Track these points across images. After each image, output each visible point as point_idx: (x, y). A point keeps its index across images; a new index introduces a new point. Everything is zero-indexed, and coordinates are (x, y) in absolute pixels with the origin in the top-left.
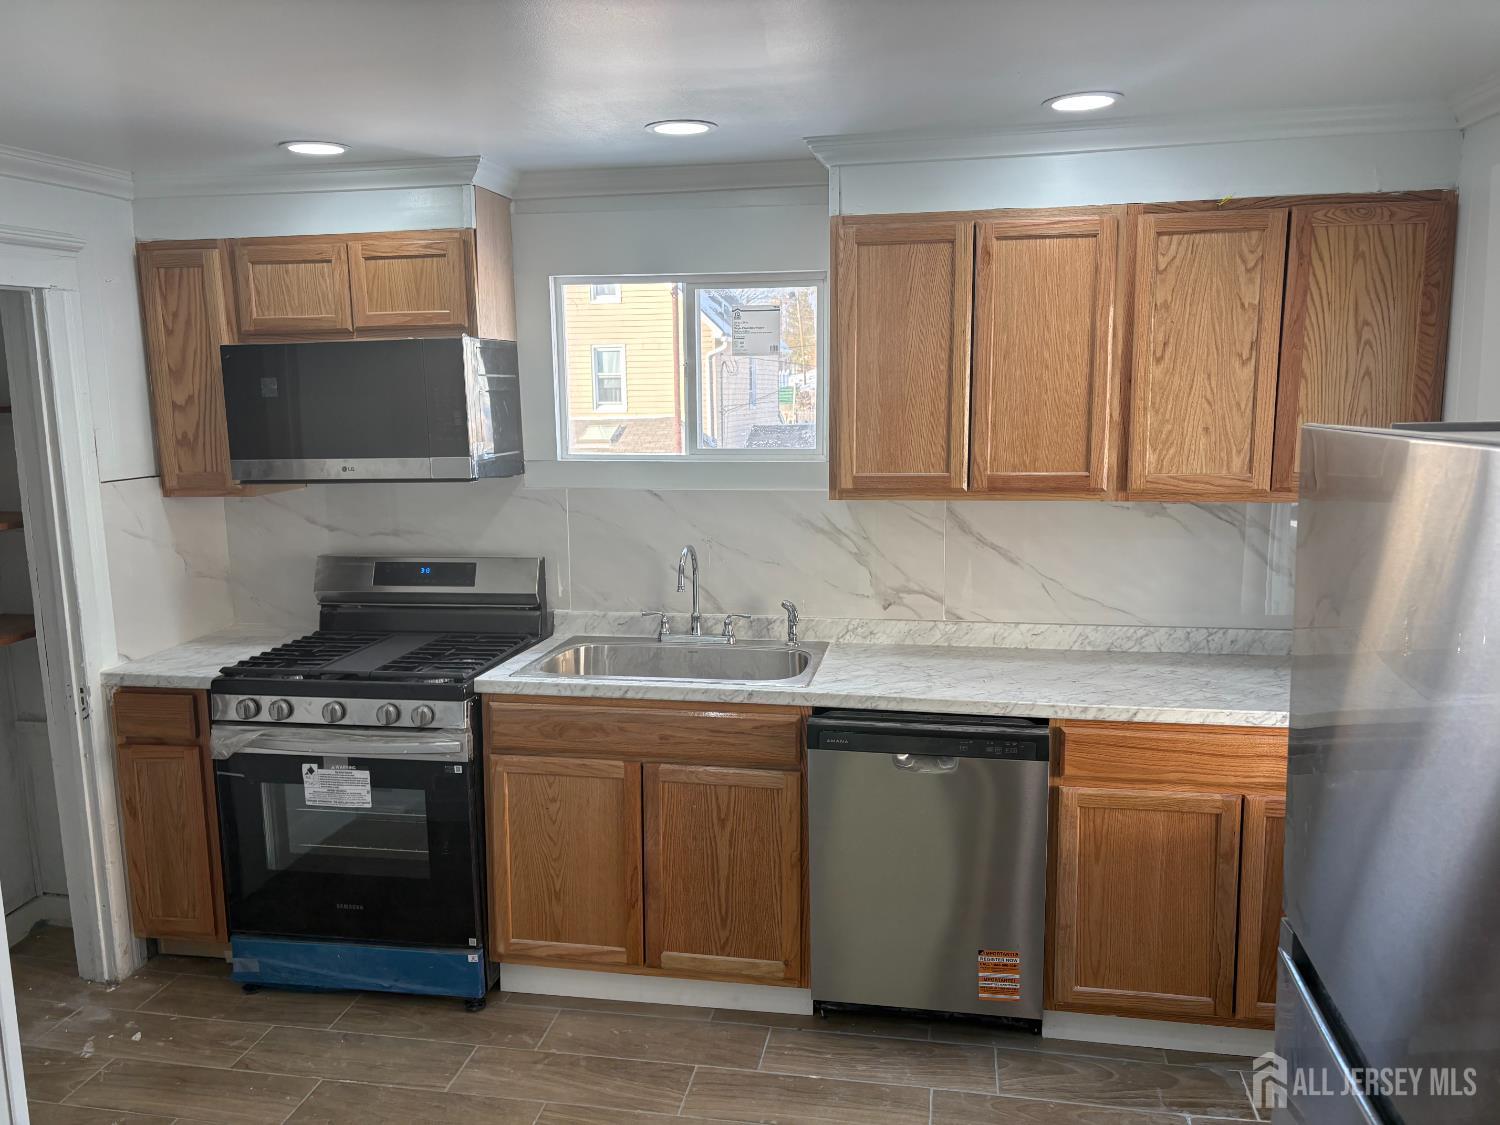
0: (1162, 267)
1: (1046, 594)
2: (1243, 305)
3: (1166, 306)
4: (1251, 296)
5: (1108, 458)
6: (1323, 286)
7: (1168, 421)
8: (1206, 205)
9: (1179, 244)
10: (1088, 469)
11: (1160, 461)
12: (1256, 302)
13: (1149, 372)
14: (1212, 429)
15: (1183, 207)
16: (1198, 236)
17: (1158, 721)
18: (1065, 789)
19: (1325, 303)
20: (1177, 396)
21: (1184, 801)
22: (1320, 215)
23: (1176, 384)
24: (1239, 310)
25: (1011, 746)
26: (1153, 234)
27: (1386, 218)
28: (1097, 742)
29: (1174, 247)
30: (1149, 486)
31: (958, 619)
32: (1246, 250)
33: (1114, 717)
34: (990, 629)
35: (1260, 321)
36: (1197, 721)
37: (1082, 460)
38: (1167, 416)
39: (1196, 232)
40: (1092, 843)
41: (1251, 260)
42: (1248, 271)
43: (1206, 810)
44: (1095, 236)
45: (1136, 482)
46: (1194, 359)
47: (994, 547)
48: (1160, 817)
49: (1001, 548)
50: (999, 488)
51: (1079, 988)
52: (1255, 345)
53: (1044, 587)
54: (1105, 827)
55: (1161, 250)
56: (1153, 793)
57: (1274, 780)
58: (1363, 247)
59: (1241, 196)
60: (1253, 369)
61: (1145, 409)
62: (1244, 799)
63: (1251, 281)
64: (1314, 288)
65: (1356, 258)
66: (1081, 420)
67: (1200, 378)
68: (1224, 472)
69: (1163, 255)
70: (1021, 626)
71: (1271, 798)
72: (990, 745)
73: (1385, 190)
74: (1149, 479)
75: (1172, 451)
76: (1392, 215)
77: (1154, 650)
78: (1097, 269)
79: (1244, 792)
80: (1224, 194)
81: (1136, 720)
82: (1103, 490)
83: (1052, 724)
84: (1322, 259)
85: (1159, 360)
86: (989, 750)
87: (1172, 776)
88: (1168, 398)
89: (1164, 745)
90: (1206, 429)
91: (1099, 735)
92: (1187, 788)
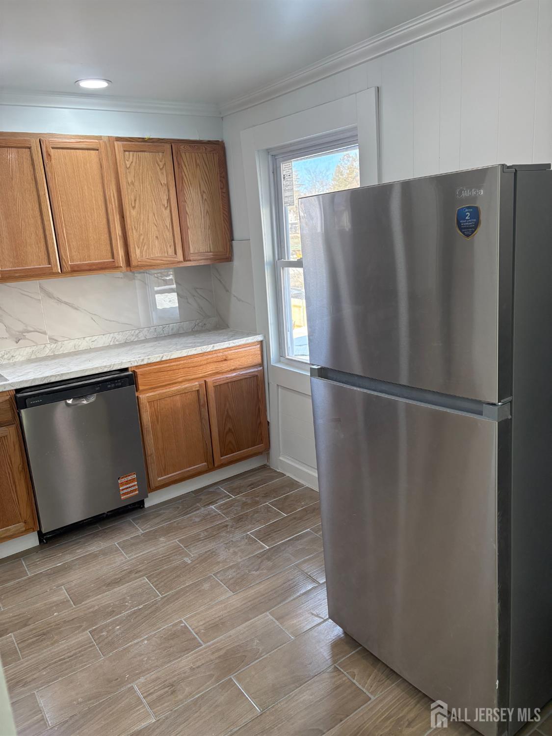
0: (128, 166)
1: (93, 322)
2: (161, 184)
3: (133, 183)
4: (164, 181)
5: (121, 253)
6: (187, 176)
7: (142, 234)
8: (140, 140)
9: (133, 156)
10: (113, 258)
11: (141, 252)
12: (166, 183)
13: (131, 214)
14: (159, 237)
15: (131, 140)
16: (140, 153)
17: (171, 358)
18: (140, 396)
19: (190, 184)
20: (143, 223)
21: (186, 388)
22: (182, 147)
23: (142, 217)
24: (161, 187)
25: (118, 382)
26: (122, 152)
27: (204, 151)
28: (150, 373)
29: (131, 157)
30: (139, 263)
31: (56, 341)
32: (159, 161)
33: (155, 361)
34: (72, 343)
35: (169, 191)
36: (185, 355)
37: (110, 255)
38: (141, 232)
39: (139, 152)
40: (155, 417)
41: (161, 164)
42: (161, 169)
43: (194, 389)
44: (98, 150)
45: (134, 262)
46: (147, 207)
47: (66, 303)
48: (178, 397)
49: (69, 303)
50: (76, 270)
51: (159, 479)
52: (169, 200)
53: (92, 319)
54: (159, 407)
55: (126, 158)
56: (175, 388)
57: (214, 371)
58: (198, 161)
59: (153, 137)
60: (169, 211)
61: (132, 229)
62: (205, 381)
63: (162, 173)
64: (184, 176)
65: (197, 167)
66: (107, 236)
67: (151, 215)
68: (166, 255)
69: (128, 161)
70: (86, 339)
71: (213, 379)
72: (109, 384)
73: (201, 139)
74: (139, 260)
75: (145, 248)
76: (206, 149)
77: (143, 338)
78: (101, 164)
79: (205, 379)
80: (147, 136)
81: (163, 359)
82: (121, 267)
83: (130, 370)
84: (185, 166)
85: (134, 208)
86: (109, 386)
87: (180, 380)
88: (140, 224)
89: (175, 367)
90: (157, 237)
91: (150, 370)
92: (186, 383)
